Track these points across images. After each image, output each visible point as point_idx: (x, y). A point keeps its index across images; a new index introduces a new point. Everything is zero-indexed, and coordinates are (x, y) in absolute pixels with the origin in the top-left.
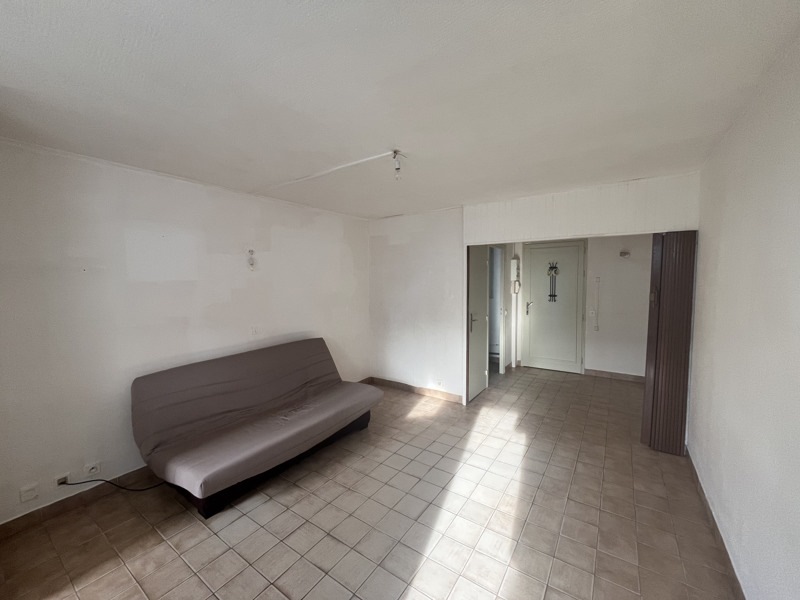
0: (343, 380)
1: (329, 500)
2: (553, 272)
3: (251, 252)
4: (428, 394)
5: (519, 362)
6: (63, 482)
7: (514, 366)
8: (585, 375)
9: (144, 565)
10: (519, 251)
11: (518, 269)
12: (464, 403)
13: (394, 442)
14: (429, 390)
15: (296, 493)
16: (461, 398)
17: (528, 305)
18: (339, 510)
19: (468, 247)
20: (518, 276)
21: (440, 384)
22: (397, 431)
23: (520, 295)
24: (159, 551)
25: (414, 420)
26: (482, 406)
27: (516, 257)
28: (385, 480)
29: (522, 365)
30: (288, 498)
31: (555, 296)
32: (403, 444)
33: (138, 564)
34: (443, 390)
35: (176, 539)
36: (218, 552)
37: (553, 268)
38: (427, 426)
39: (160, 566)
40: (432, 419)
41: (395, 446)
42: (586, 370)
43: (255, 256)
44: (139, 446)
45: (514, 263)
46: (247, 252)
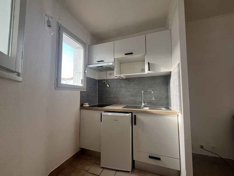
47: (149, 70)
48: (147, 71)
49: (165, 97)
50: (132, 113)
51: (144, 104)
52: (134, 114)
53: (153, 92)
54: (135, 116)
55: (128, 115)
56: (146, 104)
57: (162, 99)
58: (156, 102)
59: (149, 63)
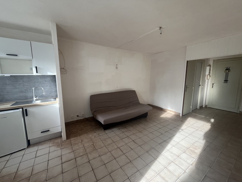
0: (140, 103)
1: (134, 133)
2: (227, 71)
3: (117, 65)
4: (168, 111)
5: (207, 105)
6: (78, 116)
7: (204, 106)
8: (239, 114)
9: (92, 136)
10: (211, 63)
11: (210, 70)
12: (181, 115)
13: (154, 122)
14: (169, 110)
15: (126, 129)
16: (180, 114)
17: (213, 84)
18: (136, 136)
19: (187, 61)
20: (210, 73)
21: (172, 108)
22: (156, 120)
23: (210, 81)
24: (95, 134)
25: (162, 118)
26: (188, 117)
27: (210, 66)
28: (151, 132)
29: (208, 107)
30: (124, 130)
31: (227, 81)
32: (157, 124)
33: (91, 136)
34: (173, 111)
35: (98, 133)
36: (107, 138)
37: (228, 69)
38: (166, 120)
39: (95, 137)
40: (168, 118)
41: (155, 124)
42: (240, 111)
43: (118, 66)
44: (91, 111)
45: (208, 68)
46: (116, 65)
47: (37, 72)
48: (35, 73)
49: (54, 91)
50: (22, 108)
51: (36, 98)
52: (24, 109)
53: (43, 89)
54: (26, 110)
55: (18, 110)
56: (37, 98)
57: (52, 92)
58: (47, 95)
59: (36, 67)
